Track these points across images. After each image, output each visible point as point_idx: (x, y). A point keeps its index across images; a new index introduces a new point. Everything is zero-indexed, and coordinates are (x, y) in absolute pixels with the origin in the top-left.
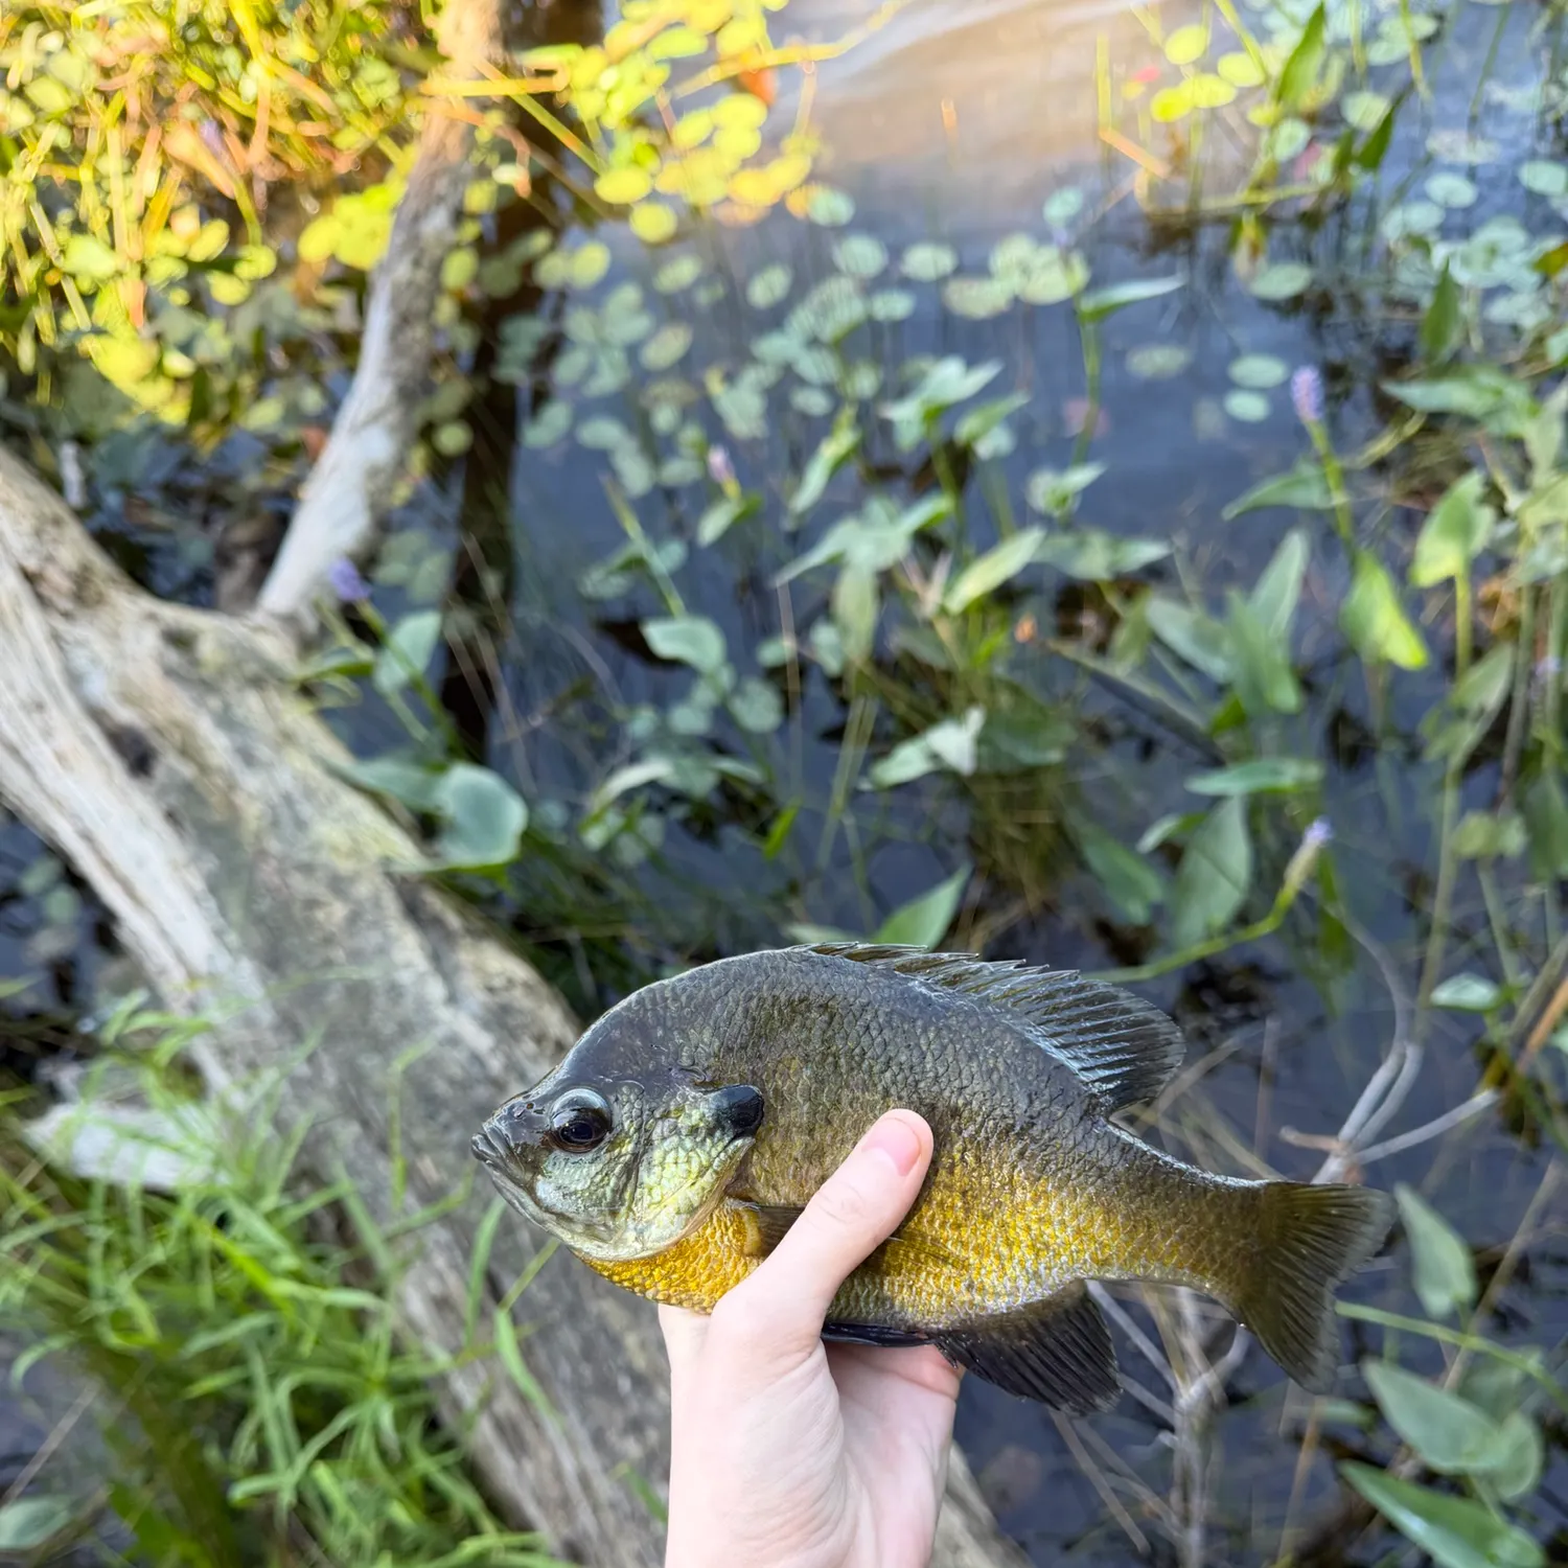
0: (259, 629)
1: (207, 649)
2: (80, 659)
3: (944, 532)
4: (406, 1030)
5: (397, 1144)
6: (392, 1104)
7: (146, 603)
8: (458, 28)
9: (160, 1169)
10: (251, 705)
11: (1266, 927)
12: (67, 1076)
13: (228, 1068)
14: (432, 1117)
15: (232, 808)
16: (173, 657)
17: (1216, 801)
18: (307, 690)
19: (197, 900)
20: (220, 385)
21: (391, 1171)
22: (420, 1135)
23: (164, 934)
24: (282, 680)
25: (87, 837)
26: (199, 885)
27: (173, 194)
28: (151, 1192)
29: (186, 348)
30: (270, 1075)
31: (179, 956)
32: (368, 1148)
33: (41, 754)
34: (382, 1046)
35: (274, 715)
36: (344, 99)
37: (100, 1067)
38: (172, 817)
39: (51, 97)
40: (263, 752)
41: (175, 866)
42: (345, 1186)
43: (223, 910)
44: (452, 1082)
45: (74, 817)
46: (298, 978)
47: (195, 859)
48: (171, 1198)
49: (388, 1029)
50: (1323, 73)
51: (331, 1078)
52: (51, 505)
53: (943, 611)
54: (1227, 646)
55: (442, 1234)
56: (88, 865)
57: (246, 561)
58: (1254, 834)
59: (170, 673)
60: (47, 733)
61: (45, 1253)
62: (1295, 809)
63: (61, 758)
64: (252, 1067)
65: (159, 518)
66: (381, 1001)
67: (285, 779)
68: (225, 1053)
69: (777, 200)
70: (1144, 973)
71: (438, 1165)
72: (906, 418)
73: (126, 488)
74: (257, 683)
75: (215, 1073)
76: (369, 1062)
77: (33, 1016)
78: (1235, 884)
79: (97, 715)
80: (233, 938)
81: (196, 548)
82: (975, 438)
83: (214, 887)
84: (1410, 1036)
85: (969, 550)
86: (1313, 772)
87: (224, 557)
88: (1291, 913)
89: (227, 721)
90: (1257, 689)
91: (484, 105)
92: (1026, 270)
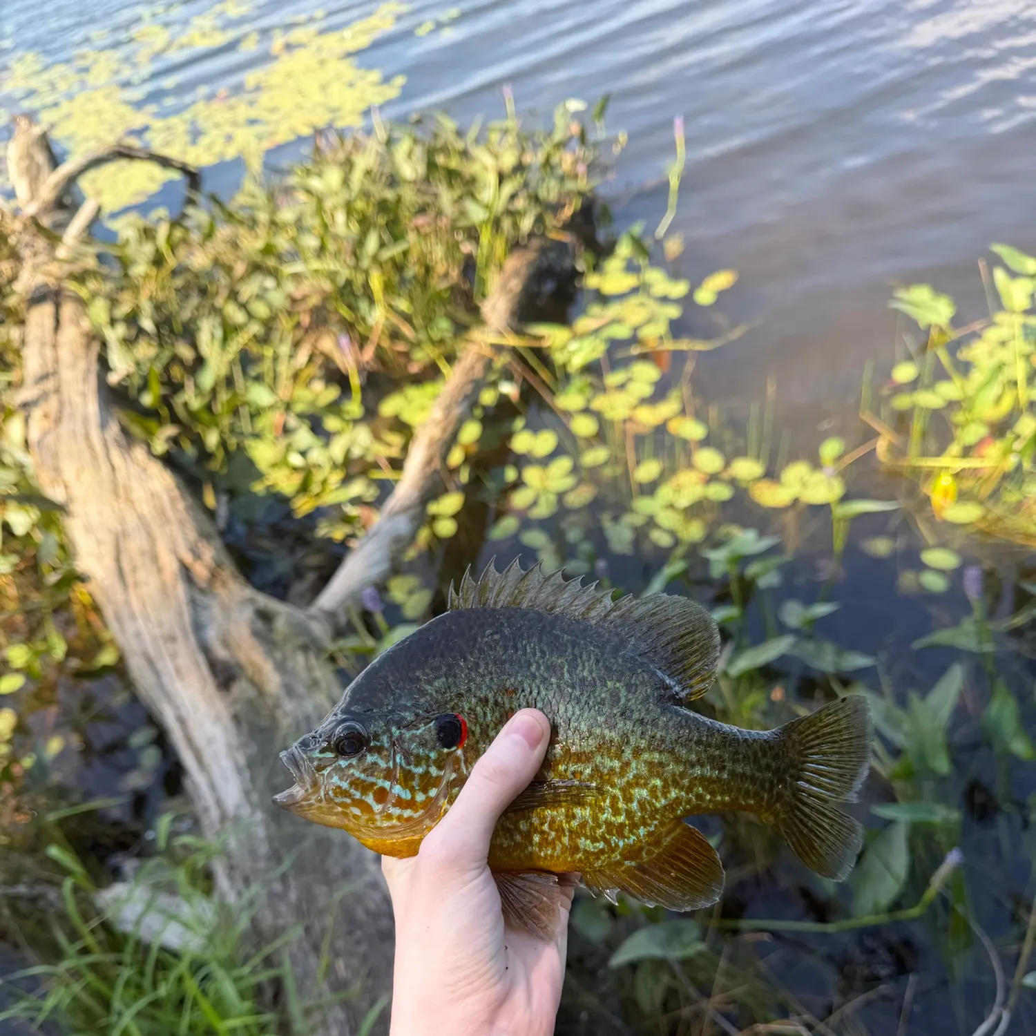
0: (312, 617)
1: (280, 624)
2: (204, 616)
3: (732, 628)
4: (346, 874)
5: (325, 947)
6: (329, 921)
7: (249, 592)
8: (494, 307)
9: (172, 936)
10: (299, 661)
11: (915, 912)
12: (129, 865)
13: (231, 878)
14: (350, 933)
15: (273, 718)
16: (259, 625)
17: (889, 823)
18: (332, 659)
19: (239, 771)
20: (318, 477)
21: (319, 965)
22: (340, 944)
23: (213, 787)
24: (320, 650)
25: (181, 721)
26: (242, 761)
27: (314, 370)
28: (164, 949)
29: (303, 454)
30: (255, 889)
31: (219, 802)
32: (306, 946)
33: (166, 666)
34: (329, 881)
35: (309, 669)
36: (422, 336)
37: (152, 863)
38: (236, 719)
39: (261, 310)
40: (300, 689)
41: (230, 747)
42: (287, 970)
43: (253, 779)
44: (368, 913)
45: (176, 708)
46: (289, 829)
47: (243, 746)
48: (176, 955)
49: (336, 871)
50: (998, 400)
51: (293, 895)
52: (208, 527)
53: (725, 674)
54: (906, 726)
55: (340, 1014)
56: (177, 736)
57: (311, 577)
58: (912, 850)
59: (256, 634)
60: (174, 656)
61: (90, 977)
62: (941, 838)
63: (178, 671)
64: (247, 881)
65: (266, 544)
66: (336, 852)
67: (309, 706)
68: (231, 868)
69: (661, 423)
70: (830, 928)
71: (347, 966)
72: (719, 560)
73: (250, 524)
74: (305, 648)
75: (222, 881)
76: (320, 890)
77: (116, 823)
78: (896, 879)
79: (205, 649)
80: (255, 797)
81: (283, 565)
82: (757, 576)
83: (251, 765)
84: (1004, 1004)
85: (746, 641)
86: (955, 816)
87: (299, 573)
88: (931, 906)
89: (281, 667)
90: (922, 757)
91: (498, 349)
92: (804, 485)
